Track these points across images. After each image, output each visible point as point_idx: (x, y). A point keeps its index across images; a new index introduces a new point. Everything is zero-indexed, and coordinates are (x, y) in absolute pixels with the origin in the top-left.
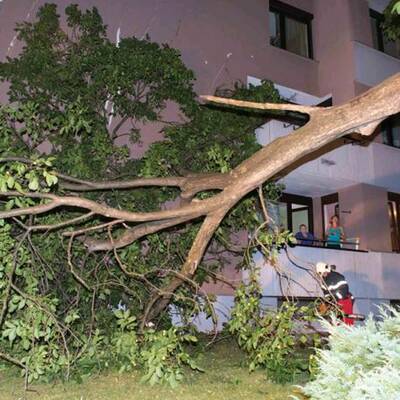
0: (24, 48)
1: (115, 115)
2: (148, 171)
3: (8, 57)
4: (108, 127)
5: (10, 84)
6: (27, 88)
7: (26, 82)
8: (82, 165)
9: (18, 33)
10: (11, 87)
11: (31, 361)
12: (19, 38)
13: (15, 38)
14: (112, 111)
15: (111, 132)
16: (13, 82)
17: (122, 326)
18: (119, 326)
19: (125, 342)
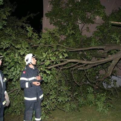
0: (52, 7)
1: (81, 24)
2: (93, 44)
3: (48, 11)
4: (79, 28)
5: (50, 19)
6: (55, 20)
7: (54, 18)
8: (73, 42)
9: (50, 3)
10: (50, 20)
11: (66, 107)
12: (50, 4)
13: (49, 4)
14: (80, 22)
15: (80, 30)
16: (50, 18)
17: (90, 93)
18: (89, 93)
19: (91, 97)
